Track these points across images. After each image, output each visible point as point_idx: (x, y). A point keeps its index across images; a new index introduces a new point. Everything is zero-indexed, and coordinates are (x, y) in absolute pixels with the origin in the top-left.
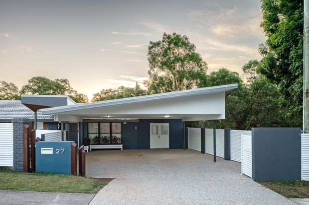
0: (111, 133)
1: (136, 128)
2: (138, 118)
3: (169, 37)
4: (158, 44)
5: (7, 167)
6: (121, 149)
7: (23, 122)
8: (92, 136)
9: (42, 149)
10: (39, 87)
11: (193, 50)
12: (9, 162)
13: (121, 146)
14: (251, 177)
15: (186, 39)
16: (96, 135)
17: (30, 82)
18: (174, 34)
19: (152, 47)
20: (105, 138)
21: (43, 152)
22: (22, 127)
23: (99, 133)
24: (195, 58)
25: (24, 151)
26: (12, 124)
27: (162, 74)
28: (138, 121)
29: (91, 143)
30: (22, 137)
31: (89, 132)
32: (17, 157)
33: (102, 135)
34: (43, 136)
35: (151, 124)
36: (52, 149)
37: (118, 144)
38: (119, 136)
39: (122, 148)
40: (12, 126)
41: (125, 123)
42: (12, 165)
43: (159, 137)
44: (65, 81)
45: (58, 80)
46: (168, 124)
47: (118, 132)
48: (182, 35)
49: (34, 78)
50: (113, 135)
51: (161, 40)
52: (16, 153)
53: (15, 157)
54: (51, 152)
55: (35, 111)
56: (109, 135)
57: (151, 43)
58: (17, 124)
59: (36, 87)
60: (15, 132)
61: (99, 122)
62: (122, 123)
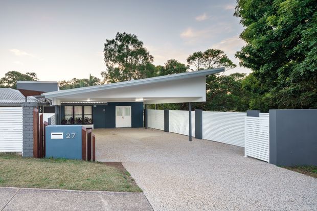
0: (83, 115)
1: (104, 110)
2: (106, 102)
3: (121, 36)
4: (113, 42)
5: (15, 152)
6: (91, 128)
7: (33, 105)
8: (68, 118)
9: (52, 133)
10: (14, 79)
11: (141, 46)
12: (18, 147)
13: (92, 126)
14: (268, 161)
15: (135, 37)
16: (70, 116)
17: (6, 75)
18: (125, 33)
19: (108, 44)
20: (79, 119)
21: (53, 137)
22: (32, 111)
23: (74, 115)
24: (143, 52)
25: (34, 136)
26: (21, 108)
27: (116, 66)
28: (107, 104)
29: (68, 123)
30: (32, 121)
31: (65, 114)
32: (27, 142)
33: (76, 117)
34: (49, 119)
35: (117, 107)
36: (62, 133)
37: (89, 124)
38: (90, 117)
39: (93, 127)
40: (22, 110)
41: (95, 106)
42: (22, 151)
43: (123, 117)
44: (33, 74)
45: (28, 73)
46: (130, 107)
47: (89, 114)
48: (132, 34)
49: (10, 72)
50: (85, 116)
51: (115, 38)
52: (26, 138)
53: (24, 143)
54: (61, 137)
55: (26, 96)
56: (81, 116)
57: (107, 41)
58: (27, 108)
59: (11, 79)
60: (25, 116)
61: (74, 106)
62: (92, 106)
